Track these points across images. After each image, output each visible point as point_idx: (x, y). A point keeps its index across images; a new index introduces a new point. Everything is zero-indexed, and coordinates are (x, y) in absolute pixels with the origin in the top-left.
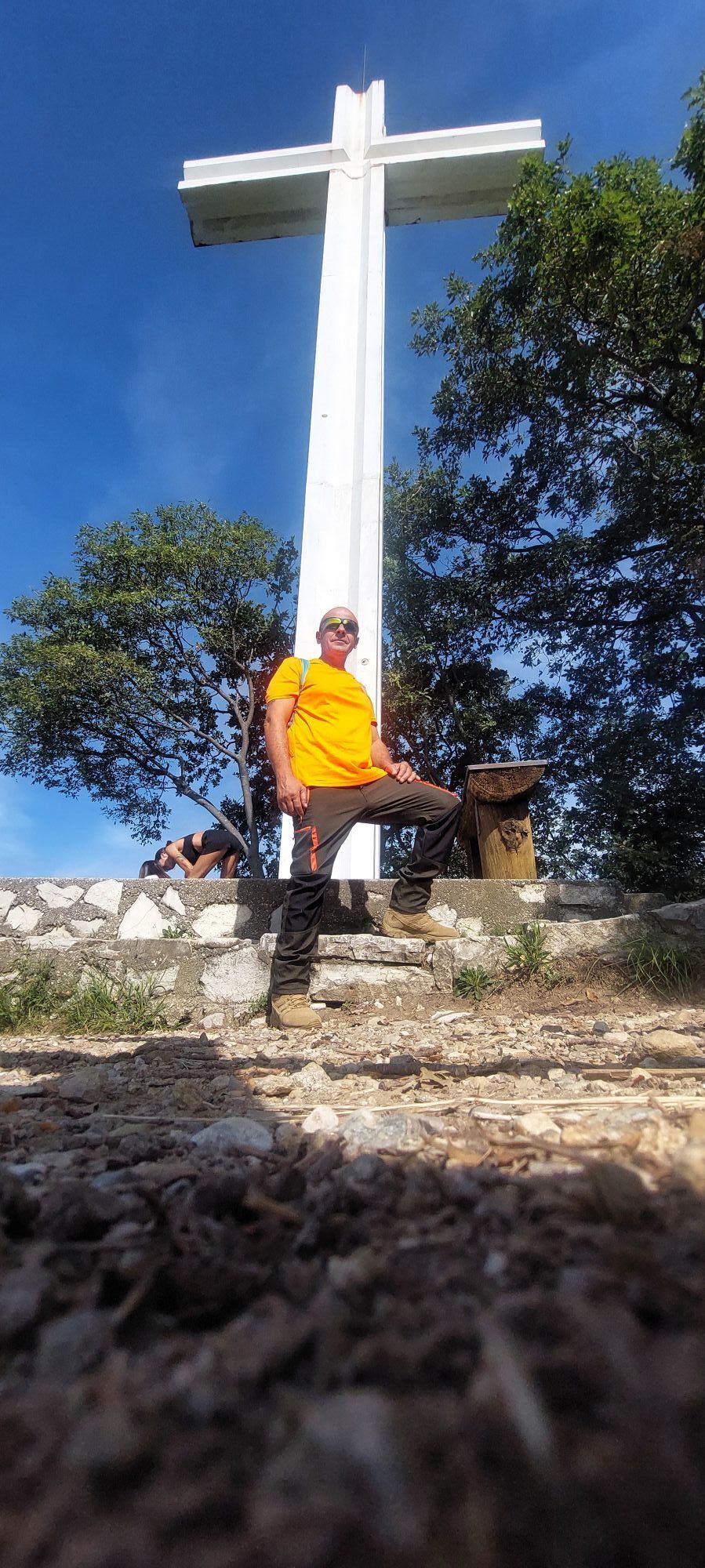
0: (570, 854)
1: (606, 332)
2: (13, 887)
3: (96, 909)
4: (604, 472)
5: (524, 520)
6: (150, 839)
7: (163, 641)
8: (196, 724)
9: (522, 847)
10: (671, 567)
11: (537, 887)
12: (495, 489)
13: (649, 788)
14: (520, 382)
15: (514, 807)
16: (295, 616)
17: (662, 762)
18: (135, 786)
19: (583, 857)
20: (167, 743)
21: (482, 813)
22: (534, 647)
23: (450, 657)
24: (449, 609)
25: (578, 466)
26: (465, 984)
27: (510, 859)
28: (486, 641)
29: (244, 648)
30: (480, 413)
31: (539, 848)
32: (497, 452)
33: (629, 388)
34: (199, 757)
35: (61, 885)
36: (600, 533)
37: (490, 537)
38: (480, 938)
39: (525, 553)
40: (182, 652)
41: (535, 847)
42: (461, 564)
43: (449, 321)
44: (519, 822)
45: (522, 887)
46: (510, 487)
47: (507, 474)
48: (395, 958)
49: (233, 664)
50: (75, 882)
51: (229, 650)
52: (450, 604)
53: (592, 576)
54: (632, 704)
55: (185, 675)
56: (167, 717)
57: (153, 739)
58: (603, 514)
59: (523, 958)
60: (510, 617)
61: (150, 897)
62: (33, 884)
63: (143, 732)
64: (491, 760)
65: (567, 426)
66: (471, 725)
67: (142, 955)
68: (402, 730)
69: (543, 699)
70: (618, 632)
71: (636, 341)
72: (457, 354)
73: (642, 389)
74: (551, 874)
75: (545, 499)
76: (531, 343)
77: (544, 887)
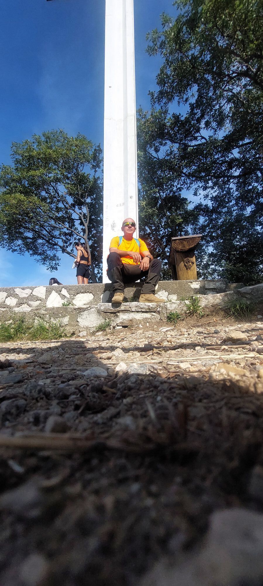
0: (210, 269)
1: (231, 41)
2: (6, 290)
3: (37, 297)
4: (228, 109)
5: (195, 133)
6: (54, 270)
7: (51, 191)
8: (67, 225)
9: (192, 268)
10: (254, 152)
11: (197, 283)
12: (183, 119)
13: (240, 243)
14: (193, 67)
15: (189, 253)
16: (103, 178)
17: (246, 233)
18: (46, 250)
19: (214, 271)
20: (56, 233)
21: (177, 256)
22: (198, 188)
23: (165, 194)
24: (164, 173)
25: (217, 107)
26: (171, 318)
27: (187, 272)
28: (179, 186)
29: (83, 193)
30: (176, 83)
31: (198, 268)
32: (184, 101)
33: (240, 69)
34: (69, 238)
35: (23, 289)
36: (226, 137)
37: (181, 140)
38: (176, 302)
39: (195, 147)
40: (59, 195)
41: (197, 268)
42: (169, 153)
43: (163, 38)
44: (191, 259)
45: (192, 283)
46: (189, 118)
47: (188, 112)
48: (146, 310)
49: (80, 200)
50: (28, 288)
51: (77, 194)
52: (165, 171)
53: (222, 157)
54: (235, 210)
55: (61, 205)
56: (55, 222)
57: (51, 231)
58: (227, 128)
59: (191, 308)
60: (188, 176)
61: (57, 292)
62: (13, 289)
63: (47, 229)
64: (181, 235)
65: (213, 88)
66: (173, 221)
67: (55, 313)
68: (146, 224)
69: (201, 209)
70: (231, 180)
71: (244, 45)
72: (167, 54)
73: (246, 69)
74: (203, 277)
75: (204, 123)
76: (199, 48)
77: (200, 282)
